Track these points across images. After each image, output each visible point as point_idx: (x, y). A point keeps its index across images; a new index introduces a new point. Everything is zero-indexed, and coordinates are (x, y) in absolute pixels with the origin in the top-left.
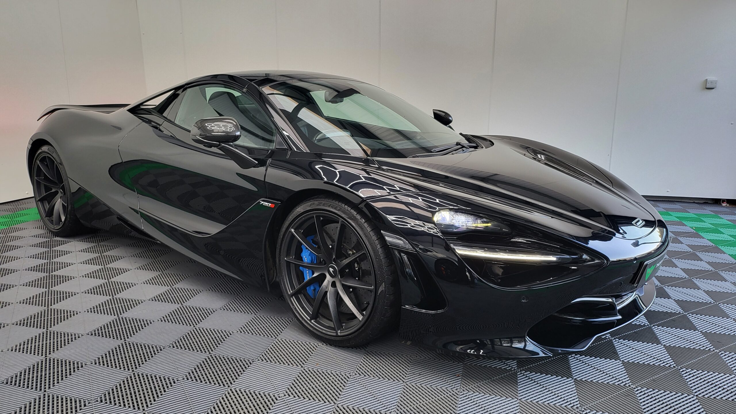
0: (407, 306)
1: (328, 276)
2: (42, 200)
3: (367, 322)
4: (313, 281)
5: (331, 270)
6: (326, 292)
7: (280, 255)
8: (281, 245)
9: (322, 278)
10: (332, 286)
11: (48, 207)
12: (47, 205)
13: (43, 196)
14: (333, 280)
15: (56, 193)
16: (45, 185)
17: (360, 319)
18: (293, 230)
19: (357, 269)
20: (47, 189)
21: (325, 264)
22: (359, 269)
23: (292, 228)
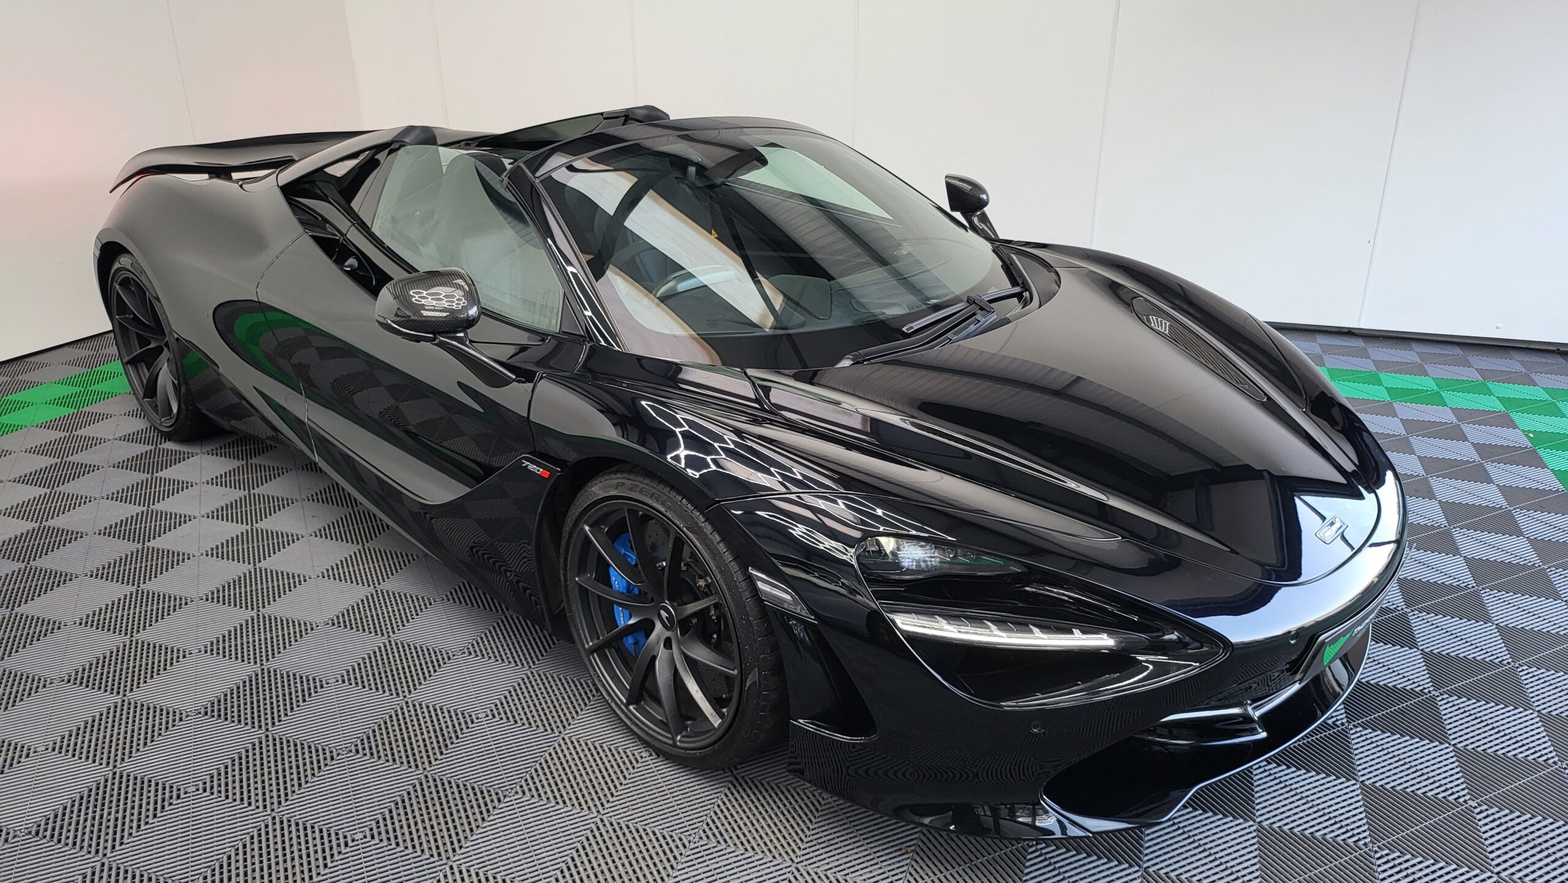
0: (801, 721)
1: (659, 626)
2: (133, 362)
3: (728, 735)
4: (630, 630)
5: (664, 614)
6: (654, 658)
7: (565, 569)
8: (567, 553)
9: (646, 627)
10: (665, 646)
11: (147, 375)
12: (146, 370)
13: (135, 354)
14: (668, 634)
15: (158, 351)
16: (137, 333)
17: (716, 725)
18: (587, 528)
19: (714, 618)
20: (143, 342)
21: (652, 601)
22: (718, 618)
23: (586, 522)
